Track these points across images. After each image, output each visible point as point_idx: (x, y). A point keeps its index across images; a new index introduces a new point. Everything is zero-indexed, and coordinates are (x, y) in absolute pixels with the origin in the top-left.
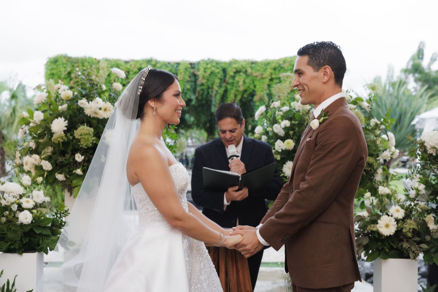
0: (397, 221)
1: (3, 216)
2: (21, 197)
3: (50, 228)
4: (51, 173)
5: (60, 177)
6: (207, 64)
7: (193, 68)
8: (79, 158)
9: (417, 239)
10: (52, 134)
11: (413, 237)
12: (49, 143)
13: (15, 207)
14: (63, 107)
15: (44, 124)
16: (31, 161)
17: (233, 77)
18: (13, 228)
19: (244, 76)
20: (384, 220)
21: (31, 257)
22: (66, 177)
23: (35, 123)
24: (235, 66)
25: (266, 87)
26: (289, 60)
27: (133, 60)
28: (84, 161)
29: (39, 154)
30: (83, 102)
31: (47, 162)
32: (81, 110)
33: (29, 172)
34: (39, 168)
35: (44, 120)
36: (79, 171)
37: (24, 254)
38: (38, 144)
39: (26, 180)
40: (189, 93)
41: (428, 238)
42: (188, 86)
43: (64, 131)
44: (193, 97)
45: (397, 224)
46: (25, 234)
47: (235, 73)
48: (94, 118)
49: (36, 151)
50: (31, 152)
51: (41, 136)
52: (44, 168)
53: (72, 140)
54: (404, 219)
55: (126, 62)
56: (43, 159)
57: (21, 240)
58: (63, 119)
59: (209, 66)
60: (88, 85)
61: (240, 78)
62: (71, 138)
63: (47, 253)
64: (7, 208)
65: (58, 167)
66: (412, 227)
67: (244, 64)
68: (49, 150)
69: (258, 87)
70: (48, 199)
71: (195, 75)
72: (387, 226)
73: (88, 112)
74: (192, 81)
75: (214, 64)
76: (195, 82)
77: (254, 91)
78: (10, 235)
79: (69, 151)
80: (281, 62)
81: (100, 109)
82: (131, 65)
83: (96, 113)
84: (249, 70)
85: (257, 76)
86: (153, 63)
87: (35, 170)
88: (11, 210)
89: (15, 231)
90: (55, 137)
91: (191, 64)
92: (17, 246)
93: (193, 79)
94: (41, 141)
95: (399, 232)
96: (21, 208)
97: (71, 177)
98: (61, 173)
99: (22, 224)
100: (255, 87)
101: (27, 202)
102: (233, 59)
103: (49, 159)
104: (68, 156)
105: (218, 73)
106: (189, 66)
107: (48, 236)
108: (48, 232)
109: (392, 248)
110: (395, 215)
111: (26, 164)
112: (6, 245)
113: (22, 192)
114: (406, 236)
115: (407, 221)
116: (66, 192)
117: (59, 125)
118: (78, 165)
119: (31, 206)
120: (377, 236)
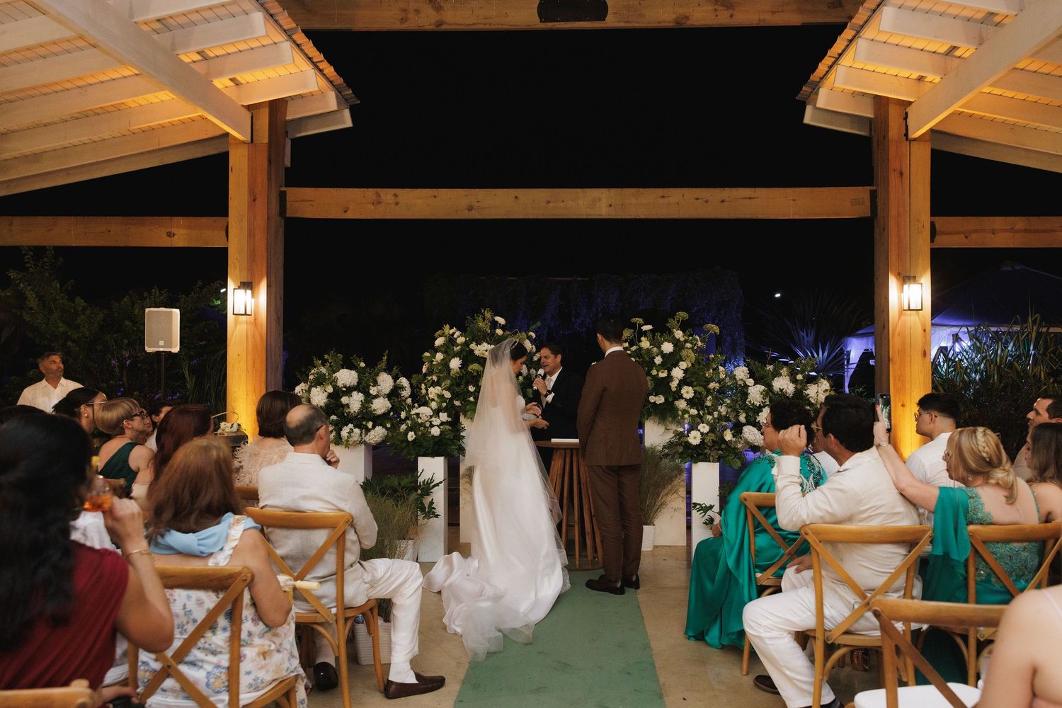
0: (702, 434)
1: (420, 430)
2: (431, 417)
3: (452, 440)
4: (451, 400)
5: (457, 403)
8: (471, 389)
9: (717, 447)
10: (449, 370)
11: (713, 446)
12: (448, 377)
13: (428, 425)
14: (457, 349)
15: (443, 363)
16: (434, 391)
17: (631, 296)
18: (427, 439)
20: (694, 433)
22: (461, 403)
23: (437, 361)
28: (475, 390)
29: (440, 386)
30: (473, 346)
31: (447, 392)
32: (473, 351)
33: (433, 400)
34: (441, 396)
35: (443, 359)
36: (472, 399)
38: (439, 378)
39: (434, 405)
41: (723, 446)
43: (459, 368)
45: (702, 436)
46: (436, 443)
48: (482, 357)
49: (438, 384)
50: (434, 384)
51: (441, 372)
52: (445, 396)
53: (466, 375)
54: (707, 434)
56: (444, 389)
57: (433, 448)
58: (458, 359)
60: (477, 331)
62: (465, 373)
64: (422, 424)
65: (455, 396)
66: (712, 439)
68: (448, 382)
70: (450, 419)
72: (695, 438)
73: (477, 353)
78: (425, 444)
79: (464, 383)
87: (438, 397)
88: (425, 427)
89: (429, 441)
90: (452, 372)
92: (430, 451)
94: (441, 375)
95: (703, 442)
96: (432, 426)
97: (465, 404)
98: (458, 400)
99: (433, 436)
101: (436, 420)
103: (448, 389)
104: (463, 387)
105: (614, 291)
107: (451, 445)
108: (451, 443)
109: (699, 455)
110: (702, 431)
111: (431, 393)
112: (423, 451)
113: (432, 414)
114: (708, 446)
115: (709, 434)
116: (461, 414)
117: (455, 363)
118: (471, 394)
119: (439, 424)
120: (688, 445)
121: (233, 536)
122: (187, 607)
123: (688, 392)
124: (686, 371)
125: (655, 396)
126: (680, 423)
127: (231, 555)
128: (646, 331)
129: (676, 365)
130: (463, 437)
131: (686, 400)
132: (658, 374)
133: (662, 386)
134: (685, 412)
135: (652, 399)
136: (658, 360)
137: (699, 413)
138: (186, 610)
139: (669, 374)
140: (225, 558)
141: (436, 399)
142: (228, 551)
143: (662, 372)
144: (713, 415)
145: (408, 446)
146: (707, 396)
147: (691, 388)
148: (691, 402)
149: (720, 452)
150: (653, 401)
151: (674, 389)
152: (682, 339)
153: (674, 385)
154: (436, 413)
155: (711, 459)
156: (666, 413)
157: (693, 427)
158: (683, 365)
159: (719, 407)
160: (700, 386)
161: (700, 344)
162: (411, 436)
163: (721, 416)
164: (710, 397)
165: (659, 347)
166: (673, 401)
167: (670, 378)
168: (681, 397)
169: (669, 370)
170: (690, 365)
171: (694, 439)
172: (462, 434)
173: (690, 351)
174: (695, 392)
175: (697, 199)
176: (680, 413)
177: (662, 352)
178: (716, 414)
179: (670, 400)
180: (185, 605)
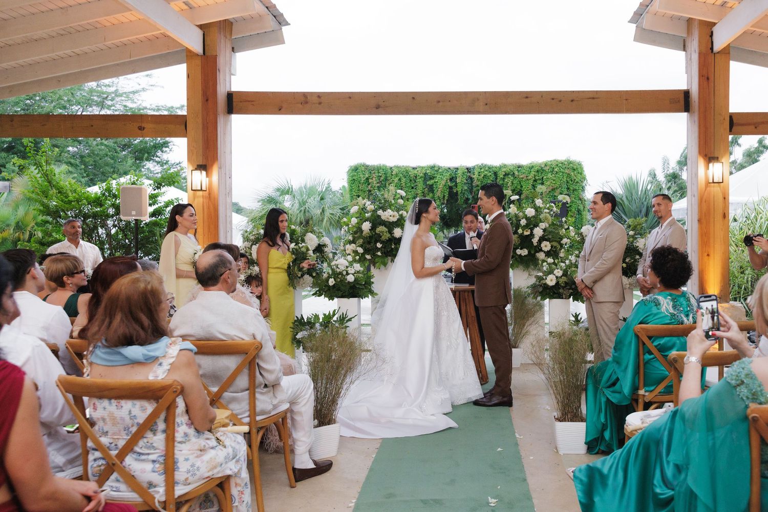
0: (557, 277)
1: (338, 278)
2: (347, 267)
3: (364, 285)
4: (363, 254)
5: (368, 257)
6: (481, 169)
7: (470, 172)
8: (379, 245)
9: (568, 287)
10: (362, 231)
11: (565, 287)
12: (361, 237)
13: (345, 273)
14: (368, 215)
15: (357, 225)
16: (350, 248)
17: (503, 179)
18: (344, 284)
19: (512, 178)
20: (551, 277)
21: (354, 300)
22: (371, 257)
23: (352, 225)
24: (504, 170)
25: (530, 187)
26: (549, 163)
27: (419, 167)
28: (382, 247)
29: (355, 243)
30: (380, 212)
31: (360, 248)
32: (379, 216)
33: (349, 254)
34: (355, 252)
35: (358, 223)
36: (379, 253)
37: (351, 299)
38: (354, 238)
39: (350, 258)
40: (466, 193)
42: (466, 188)
43: (370, 230)
44: (470, 197)
45: (557, 279)
46: (351, 287)
47: (504, 175)
48: (387, 222)
49: (353, 242)
50: (350, 242)
51: (355, 233)
52: (359, 251)
53: (375, 235)
54: (561, 277)
55: (414, 168)
56: (358, 246)
57: (349, 291)
58: (369, 222)
59: (482, 170)
60: (383, 201)
61: (509, 180)
62: (374, 233)
63: (362, 299)
64: (341, 273)
65: (367, 251)
66: (564, 280)
67: (512, 168)
68: (361, 241)
69: (524, 187)
70: (362, 269)
71: (471, 178)
73: (383, 218)
74: (469, 183)
75: (487, 169)
76: (471, 184)
77: (521, 190)
78: (343, 288)
79: (373, 241)
80: (543, 166)
81: (391, 216)
82: (418, 171)
83: (388, 219)
84: (516, 173)
85: (523, 178)
86: (436, 169)
87: (353, 252)
88: (342, 275)
89: (345, 286)
90: (364, 233)
91: (467, 169)
92: (347, 294)
93: (469, 181)
94: (356, 236)
95: (557, 283)
96: (348, 274)
97: (375, 257)
98: (368, 255)
99: (349, 282)
100: (522, 187)
101: (351, 270)
102: (502, 164)
103: (361, 246)
104: (372, 244)
105: (490, 175)
106: (466, 171)
107: (363, 289)
108: (364, 287)
109: (554, 293)
110: (557, 275)
111: (348, 249)
112: (340, 294)
113: (348, 265)
114: (561, 286)
115: (563, 277)
116: (372, 265)
117: (366, 226)
118: (378, 249)
119: (353, 272)
120: (546, 287)
121: (171, 354)
122: (132, 412)
123: (546, 246)
124: (544, 230)
125: (521, 249)
126: (539, 270)
127: (169, 370)
128: (514, 201)
129: (536, 225)
130: (373, 283)
131: (545, 252)
132: (523, 233)
133: (526, 241)
134: (544, 261)
135: (519, 252)
136: (523, 222)
137: (554, 261)
138: (131, 415)
139: (532, 232)
140: (164, 373)
141: (351, 254)
142: (166, 366)
143: (527, 231)
144: (565, 263)
145: (329, 290)
146: (560, 250)
147: (548, 243)
148: (548, 254)
149: (571, 291)
150: (519, 253)
151: (535, 244)
152: (541, 206)
153: (535, 241)
154: (351, 263)
155: (564, 296)
156: (530, 262)
157: (551, 272)
158: (543, 225)
159: (570, 257)
160: (555, 241)
161: (555, 209)
162: (331, 282)
163: (571, 263)
164: (563, 250)
165: (524, 213)
166: (535, 253)
167: (532, 235)
168: (541, 250)
169: (532, 230)
170: (548, 226)
171: (551, 281)
172: (372, 280)
173: (548, 215)
174: (552, 247)
175: (553, 99)
176: (540, 262)
177: (526, 215)
178: (567, 262)
179: (533, 252)
180: (130, 411)
